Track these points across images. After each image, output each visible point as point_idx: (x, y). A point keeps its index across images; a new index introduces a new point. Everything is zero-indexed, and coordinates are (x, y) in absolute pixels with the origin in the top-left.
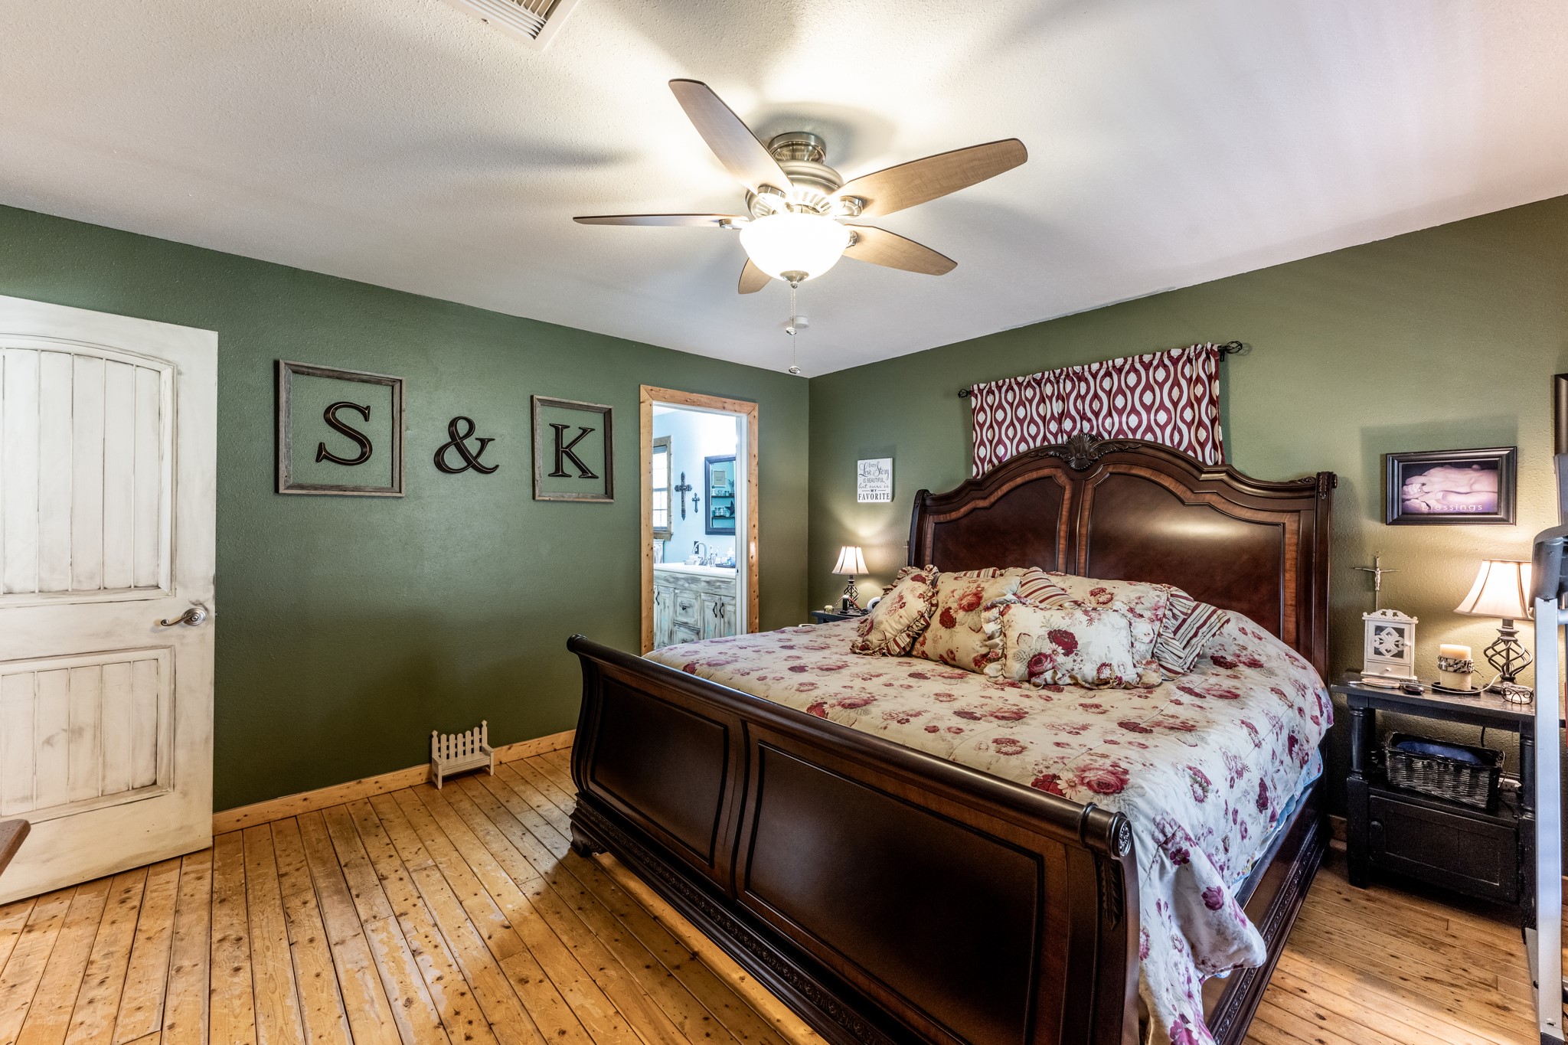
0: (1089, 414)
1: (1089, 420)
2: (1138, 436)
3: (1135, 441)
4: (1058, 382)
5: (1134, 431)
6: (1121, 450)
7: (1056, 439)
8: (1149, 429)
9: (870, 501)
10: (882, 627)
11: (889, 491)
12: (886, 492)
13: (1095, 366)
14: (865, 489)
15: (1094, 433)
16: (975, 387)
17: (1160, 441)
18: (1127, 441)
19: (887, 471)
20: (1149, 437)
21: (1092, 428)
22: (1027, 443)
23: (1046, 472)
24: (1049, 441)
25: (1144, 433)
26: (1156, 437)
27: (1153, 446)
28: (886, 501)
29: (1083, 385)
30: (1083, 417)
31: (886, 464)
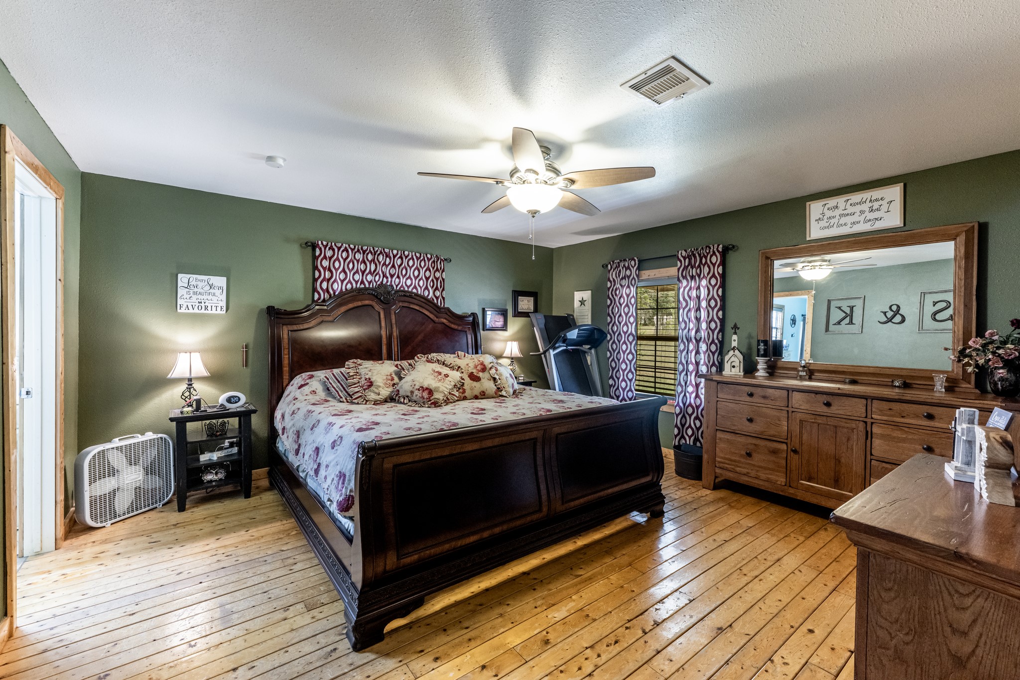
0: (388, 275)
1: (387, 278)
2: (410, 290)
3: (408, 292)
4: (375, 254)
5: (408, 287)
6: (405, 296)
7: (369, 285)
8: (415, 287)
9: (196, 311)
10: (441, 389)
11: (224, 304)
12: (219, 305)
13: (395, 252)
14: (189, 300)
15: (388, 284)
16: (320, 243)
17: (419, 293)
18: (404, 291)
19: (220, 288)
20: (414, 291)
21: (387, 282)
22: (352, 284)
23: (367, 302)
24: (365, 285)
25: (413, 289)
26: (418, 291)
27: (417, 295)
28: (219, 312)
29: (388, 259)
30: (385, 276)
31: (221, 281)
